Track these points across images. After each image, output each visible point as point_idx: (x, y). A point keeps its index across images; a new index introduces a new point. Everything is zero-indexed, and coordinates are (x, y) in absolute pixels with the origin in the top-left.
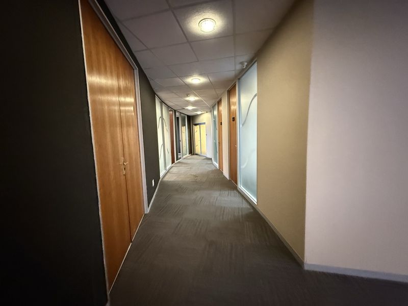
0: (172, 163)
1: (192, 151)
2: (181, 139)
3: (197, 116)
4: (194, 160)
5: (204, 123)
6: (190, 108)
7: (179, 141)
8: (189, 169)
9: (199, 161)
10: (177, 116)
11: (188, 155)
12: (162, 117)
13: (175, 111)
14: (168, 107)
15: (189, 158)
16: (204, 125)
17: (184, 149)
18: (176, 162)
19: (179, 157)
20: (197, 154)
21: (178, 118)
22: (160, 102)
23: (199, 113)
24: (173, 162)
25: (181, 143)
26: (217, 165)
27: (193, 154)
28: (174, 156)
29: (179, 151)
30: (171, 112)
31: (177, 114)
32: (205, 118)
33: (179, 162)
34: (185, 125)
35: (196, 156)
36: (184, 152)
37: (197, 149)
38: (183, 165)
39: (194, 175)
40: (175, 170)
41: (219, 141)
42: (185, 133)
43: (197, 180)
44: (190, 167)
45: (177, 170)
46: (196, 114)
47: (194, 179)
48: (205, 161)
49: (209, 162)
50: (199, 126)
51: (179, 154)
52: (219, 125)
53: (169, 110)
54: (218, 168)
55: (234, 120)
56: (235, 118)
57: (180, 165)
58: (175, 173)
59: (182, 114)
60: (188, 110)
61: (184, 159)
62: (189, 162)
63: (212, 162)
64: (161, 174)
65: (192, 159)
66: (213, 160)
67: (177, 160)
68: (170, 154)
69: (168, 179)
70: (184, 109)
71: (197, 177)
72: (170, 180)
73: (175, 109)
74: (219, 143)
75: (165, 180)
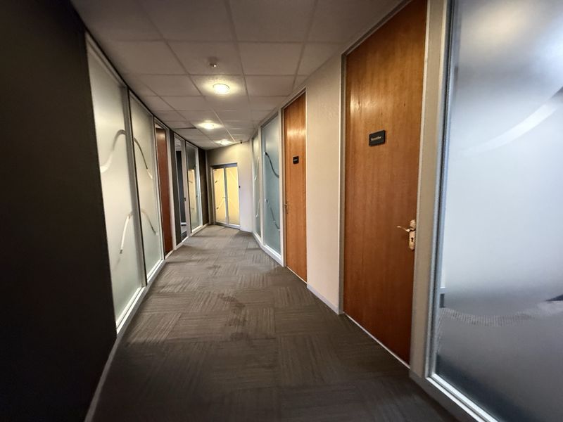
0: (167, 253)
1: (209, 216)
2: (186, 195)
4: (214, 241)
5: (235, 164)
6: (208, 125)
7: (183, 199)
8: (211, 272)
9: (228, 240)
10: (177, 149)
11: (201, 226)
12: (128, 132)
13: (172, 133)
14: (152, 116)
15: (203, 233)
16: (235, 169)
17: (194, 212)
18: (175, 247)
19: (183, 231)
20: (219, 224)
21: (179, 153)
23: (224, 142)
24: (168, 247)
25: (186, 203)
26: (280, 258)
27: (212, 224)
28: (170, 235)
29: (181, 216)
30: (162, 136)
31: (177, 142)
32: (237, 152)
33: (183, 247)
34: (194, 167)
35: (218, 228)
36: (193, 220)
37: (220, 214)
38: (194, 257)
39: (232, 300)
40: (173, 279)
41: (286, 203)
42: (194, 183)
43: (247, 324)
44: (211, 263)
45: (180, 279)
46: (217, 146)
47: (237, 322)
48: (241, 240)
49: (251, 245)
50: (223, 169)
51: (182, 224)
52: (288, 163)
53: (157, 126)
54: (282, 264)
55: (383, 141)
56: (388, 135)
57: (186, 258)
58: (172, 295)
59: (188, 145)
60: (203, 133)
61: (193, 236)
62: (207, 247)
63: (257, 243)
64: (121, 321)
65: (210, 236)
66: (260, 240)
67: (178, 241)
68: (157, 234)
69: (148, 336)
70: (195, 128)
71: (240, 306)
72: (153, 338)
73: (172, 126)
74: (285, 207)
75: (134, 340)
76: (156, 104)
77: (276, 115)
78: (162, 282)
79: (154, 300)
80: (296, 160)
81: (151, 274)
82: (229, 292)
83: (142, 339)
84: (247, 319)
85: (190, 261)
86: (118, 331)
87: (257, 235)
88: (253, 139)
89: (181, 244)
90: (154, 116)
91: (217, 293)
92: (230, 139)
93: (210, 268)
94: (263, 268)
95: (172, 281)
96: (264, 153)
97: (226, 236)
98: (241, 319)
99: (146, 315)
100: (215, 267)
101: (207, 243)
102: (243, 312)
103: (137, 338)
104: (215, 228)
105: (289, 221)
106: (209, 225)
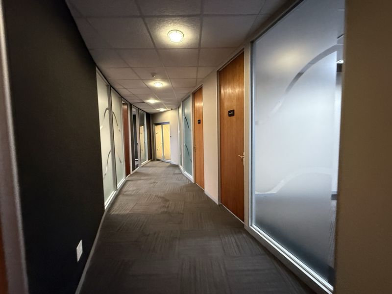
0: (127, 175)
1: (152, 156)
2: (138, 142)
3: (160, 113)
4: (155, 169)
5: (168, 123)
6: (152, 101)
7: (137, 144)
8: (152, 185)
9: (164, 169)
10: (133, 113)
11: (147, 161)
12: (110, 108)
13: (131, 105)
14: (121, 97)
15: (148, 165)
16: (168, 125)
17: (143, 152)
18: (132, 172)
19: (136, 164)
20: (158, 160)
21: (135, 116)
22: (107, 86)
23: (162, 110)
24: (128, 172)
25: (138, 147)
27: (154, 160)
28: (129, 165)
29: (135, 156)
30: (126, 107)
31: (134, 110)
32: (169, 116)
33: (136, 172)
34: (143, 125)
35: (158, 162)
36: (143, 157)
37: (159, 154)
38: (142, 178)
39: (163, 198)
40: (131, 188)
41: (195, 145)
42: (143, 134)
43: (169, 208)
44: (153, 181)
45: (135, 188)
46: (157, 112)
47: (164, 207)
48: (171, 169)
49: (177, 171)
50: (161, 126)
51: (136, 159)
52: (196, 123)
53: (123, 102)
54: (193, 182)
55: (233, 115)
56: (235, 112)
57: (139, 178)
58: (131, 195)
59: (140, 111)
60: (148, 105)
61: (142, 167)
62: (150, 173)
63: (181, 171)
64: (107, 203)
65: (152, 167)
66: (182, 168)
67: (134, 169)
68: (122, 163)
69: (120, 211)
70: (144, 102)
71: (167, 201)
72: (123, 212)
73: (131, 102)
74: (195, 148)
75: (113, 213)
76: (124, 92)
77: (189, 96)
78: (125, 189)
79: (121, 198)
80: (199, 122)
81: (119, 185)
82: (162, 194)
83: (117, 213)
84: (170, 206)
85: (141, 180)
86: (105, 208)
87: (180, 166)
88: (179, 108)
89: (135, 171)
90: (122, 97)
91: (155, 195)
92: (165, 108)
93: (151, 183)
94: (182, 183)
95: (131, 189)
96: (184, 117)
97: (162, 167)
98: (167, 206)
99: (118, 204)
100: (154, 183)
101: (150, 171)
102: (168, 203)
103: (114, 212)
104: (156, 162)
105: (197, 156)
106: (152, 161)
